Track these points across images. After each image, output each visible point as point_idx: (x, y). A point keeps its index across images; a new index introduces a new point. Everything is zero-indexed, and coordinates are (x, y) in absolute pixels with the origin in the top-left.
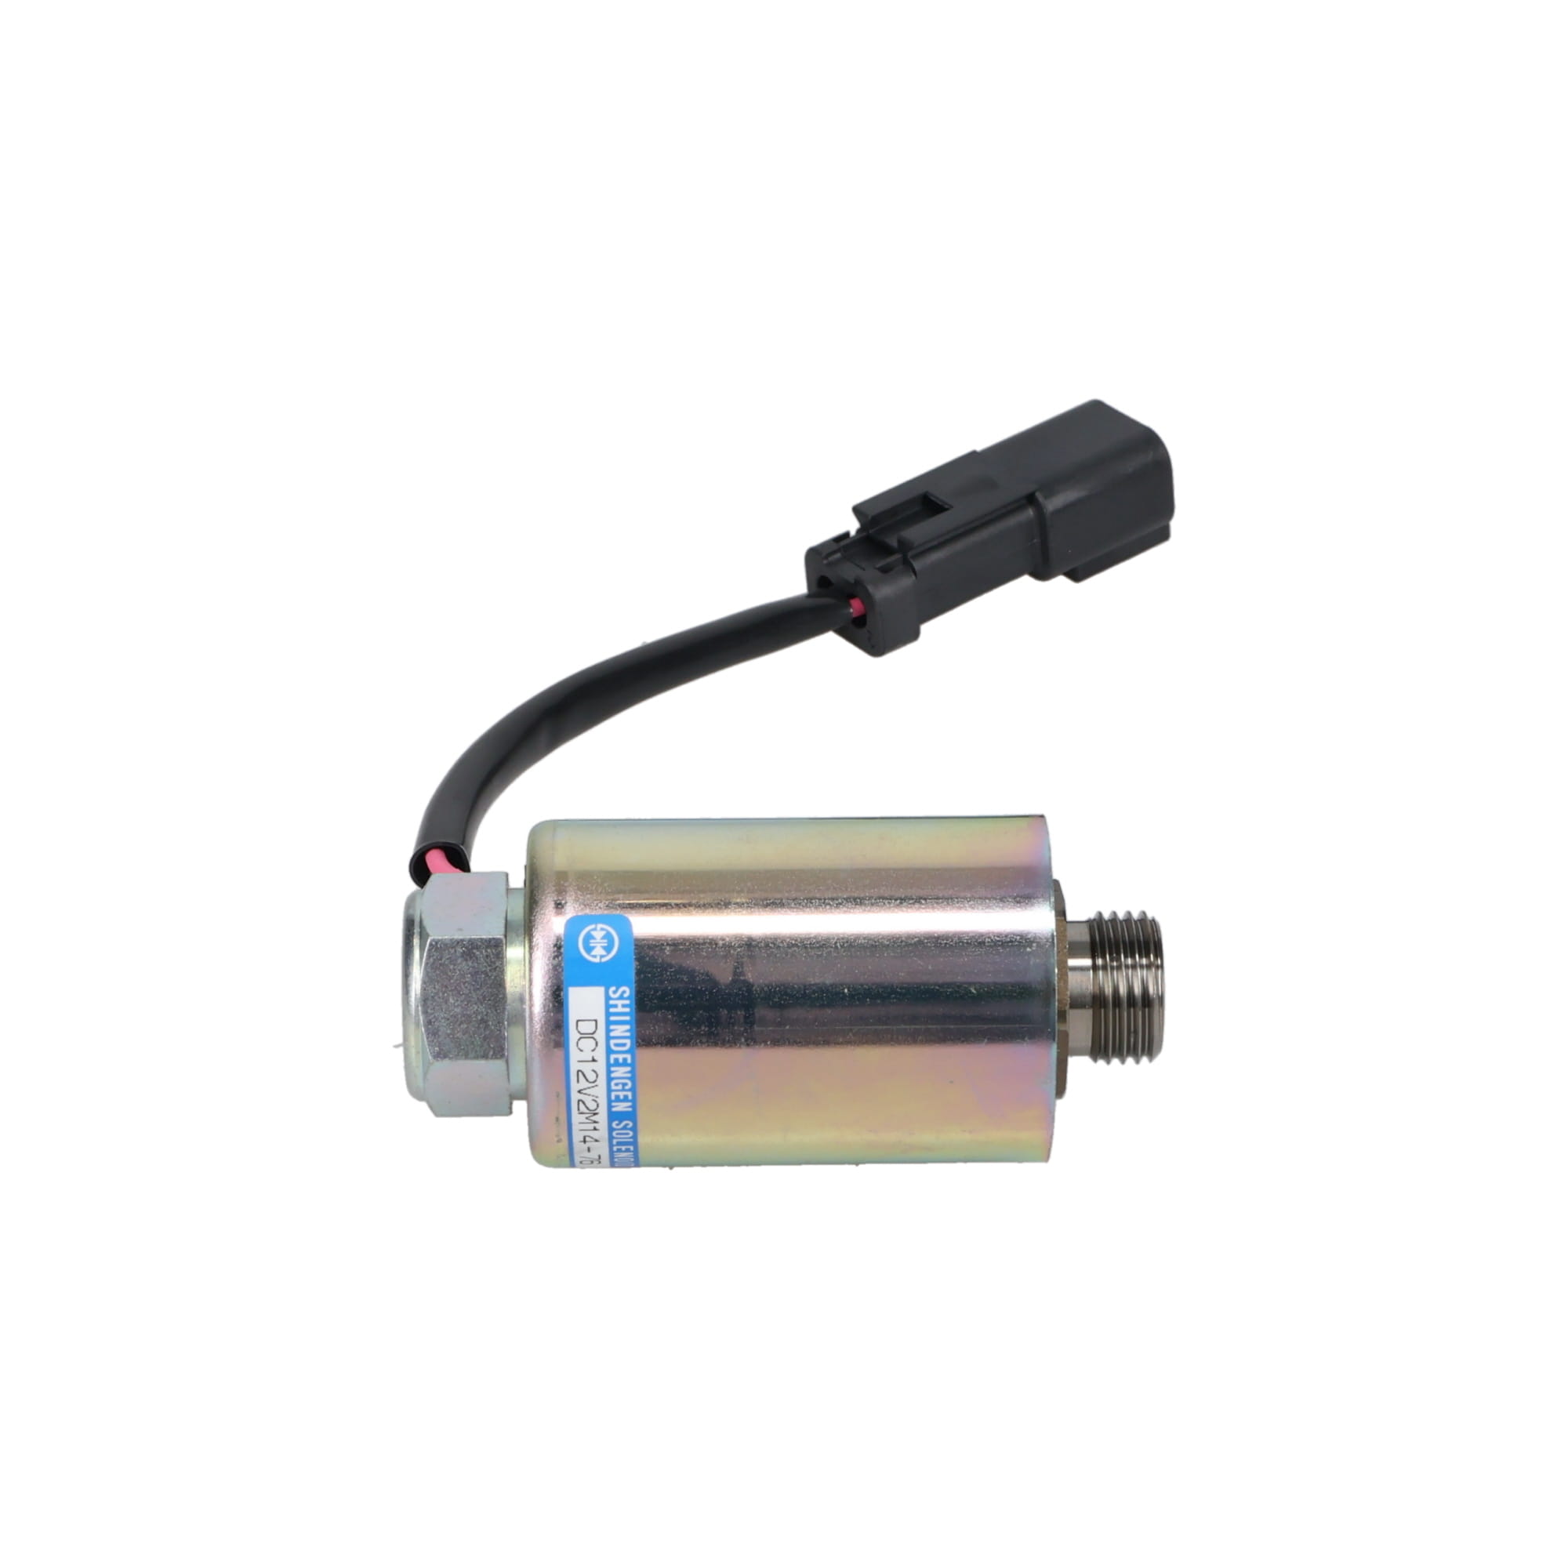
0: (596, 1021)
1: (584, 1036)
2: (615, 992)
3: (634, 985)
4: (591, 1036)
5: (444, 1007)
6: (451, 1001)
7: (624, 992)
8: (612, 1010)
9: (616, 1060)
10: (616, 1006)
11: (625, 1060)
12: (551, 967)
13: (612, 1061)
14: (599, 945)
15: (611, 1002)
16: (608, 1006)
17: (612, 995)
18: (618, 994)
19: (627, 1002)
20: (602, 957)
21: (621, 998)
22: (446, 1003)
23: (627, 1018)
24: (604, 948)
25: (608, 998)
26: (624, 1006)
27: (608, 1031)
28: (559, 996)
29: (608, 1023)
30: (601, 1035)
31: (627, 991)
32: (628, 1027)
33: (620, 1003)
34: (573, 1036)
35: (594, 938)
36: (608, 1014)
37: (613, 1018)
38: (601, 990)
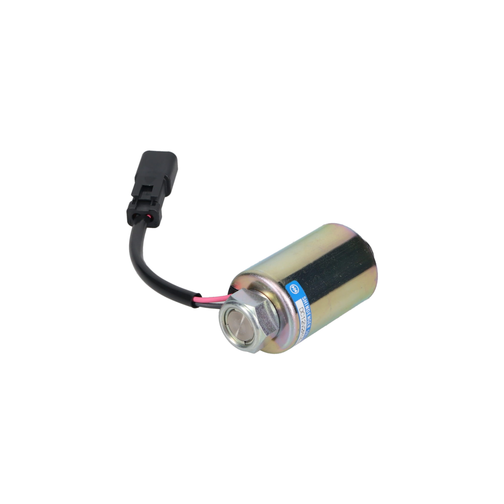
0: (303, 307)
1: (302, 312)
2: (303, 299)
3: (306, 295)
4: (303, 312)
5: (264, 322)
6: (264, 320)
7: (305, 298)
8: (305, 303)
9: (308, 315)
10: (305, 302)
11: (309, 314)
12: (290, 299)
13: (307, 316)
14: (295, 290)
15: (304, 301)
16: (303, 303)
17: (303, 300)
18: (304, 299)
19: (306, 300)
20: (297, 292)
21: (305, 299)
22: (264, 321)
23: (308, 304)
24: (296, 290)
25: (303, 301)
26: (306, 301)
27: (305, 308)
28: (294, 305)
29: (305, 307)
30: (304, 311)
31: (305, 297)
32: (308, 306)
33: (305, 301)
34: (300, 313)
35: (293, 289)
36: (304, 305)
37: (305, 305)
38: (301, 299)
